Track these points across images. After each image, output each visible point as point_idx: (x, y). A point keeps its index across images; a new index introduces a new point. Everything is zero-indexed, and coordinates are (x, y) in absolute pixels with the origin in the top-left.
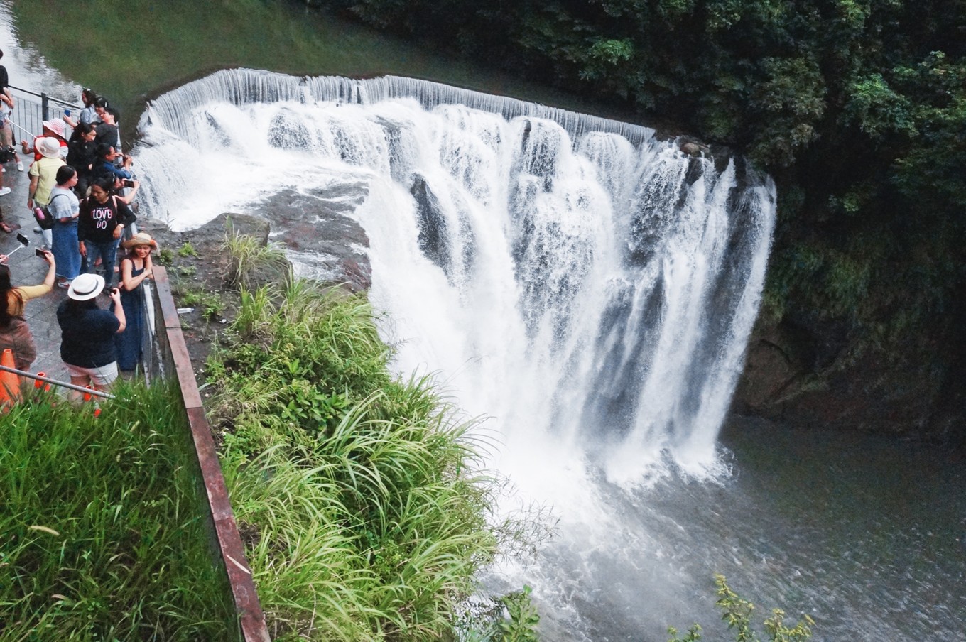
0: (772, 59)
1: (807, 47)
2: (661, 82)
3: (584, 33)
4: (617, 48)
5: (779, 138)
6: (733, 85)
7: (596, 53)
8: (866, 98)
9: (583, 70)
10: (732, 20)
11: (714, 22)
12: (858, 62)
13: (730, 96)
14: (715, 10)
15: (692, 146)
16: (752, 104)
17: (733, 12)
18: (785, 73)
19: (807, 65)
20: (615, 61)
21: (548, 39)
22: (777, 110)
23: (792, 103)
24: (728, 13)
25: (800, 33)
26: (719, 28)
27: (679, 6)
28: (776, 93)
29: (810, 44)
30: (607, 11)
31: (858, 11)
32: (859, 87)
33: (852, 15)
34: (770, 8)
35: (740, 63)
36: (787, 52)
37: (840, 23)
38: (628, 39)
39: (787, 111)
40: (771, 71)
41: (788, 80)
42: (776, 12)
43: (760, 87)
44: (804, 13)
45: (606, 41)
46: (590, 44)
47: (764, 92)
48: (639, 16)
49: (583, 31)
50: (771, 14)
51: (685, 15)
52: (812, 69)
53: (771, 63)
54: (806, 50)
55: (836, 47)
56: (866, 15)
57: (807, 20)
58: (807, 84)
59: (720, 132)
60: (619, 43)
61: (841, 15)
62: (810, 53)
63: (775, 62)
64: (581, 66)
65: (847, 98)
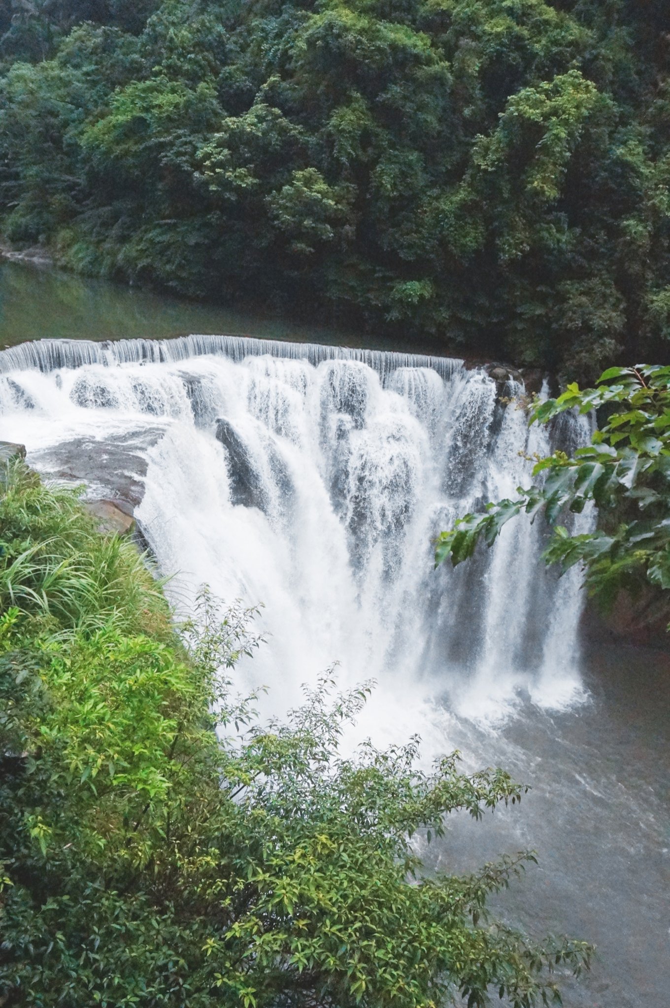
0: (569, 282)
1: (600, 267)
2: (466, 316)
3: (385, 279)
4: (415, 289)
5: (583, 354)
6: (534, 310)
7: (398, 296)
8: (662, 307)
9: (388, 312)
10: (522, 251)
11: (504, 255)
12: (649, 275)
13: (535, 321)
14: (504, 244)
15: (500, 371)
16: (554, 326)
17: (522, 243)
18: (582, 293)
19: (603, 284)
20: (416, 300)
21: (352, 288)
22: (577, 328)
23: (591, 320)
24: (517, 244)
25: (592, 255)
26: (510, 259)
27: (469, 243)
28: (574, 313)
29: (603, 264)
30: (402, 256)
31: (640, 228)
32: (655, 298)
33: (635, 233)
34: (558, 235)
35: (538, 289)
36: (582, 275)
37: (625, 242)
38: (426, 279)
39: (587, 328)
40: (569, 292)
41: (584, 299)
42: (564, 239)
43: (560, 310)
44: (592, 237)
45: (405, 283)
46: (392, 288)
47: (562, 313)
48: (432, 256)
49: (384, 277)
50: (559, 241)
51: (476, 251)
52: (607, 286)
53: (567, 285)
54: (599, 270)
55: (627, 264)
56: (649, 232)
57: (596, 242)
58: (605, 301)
59: (529, 356)
60: (417, 283)
61: (625, 234)
62: (604, 272)
63: (572, 284)
64: (387, 309)
65: (646, 310)
